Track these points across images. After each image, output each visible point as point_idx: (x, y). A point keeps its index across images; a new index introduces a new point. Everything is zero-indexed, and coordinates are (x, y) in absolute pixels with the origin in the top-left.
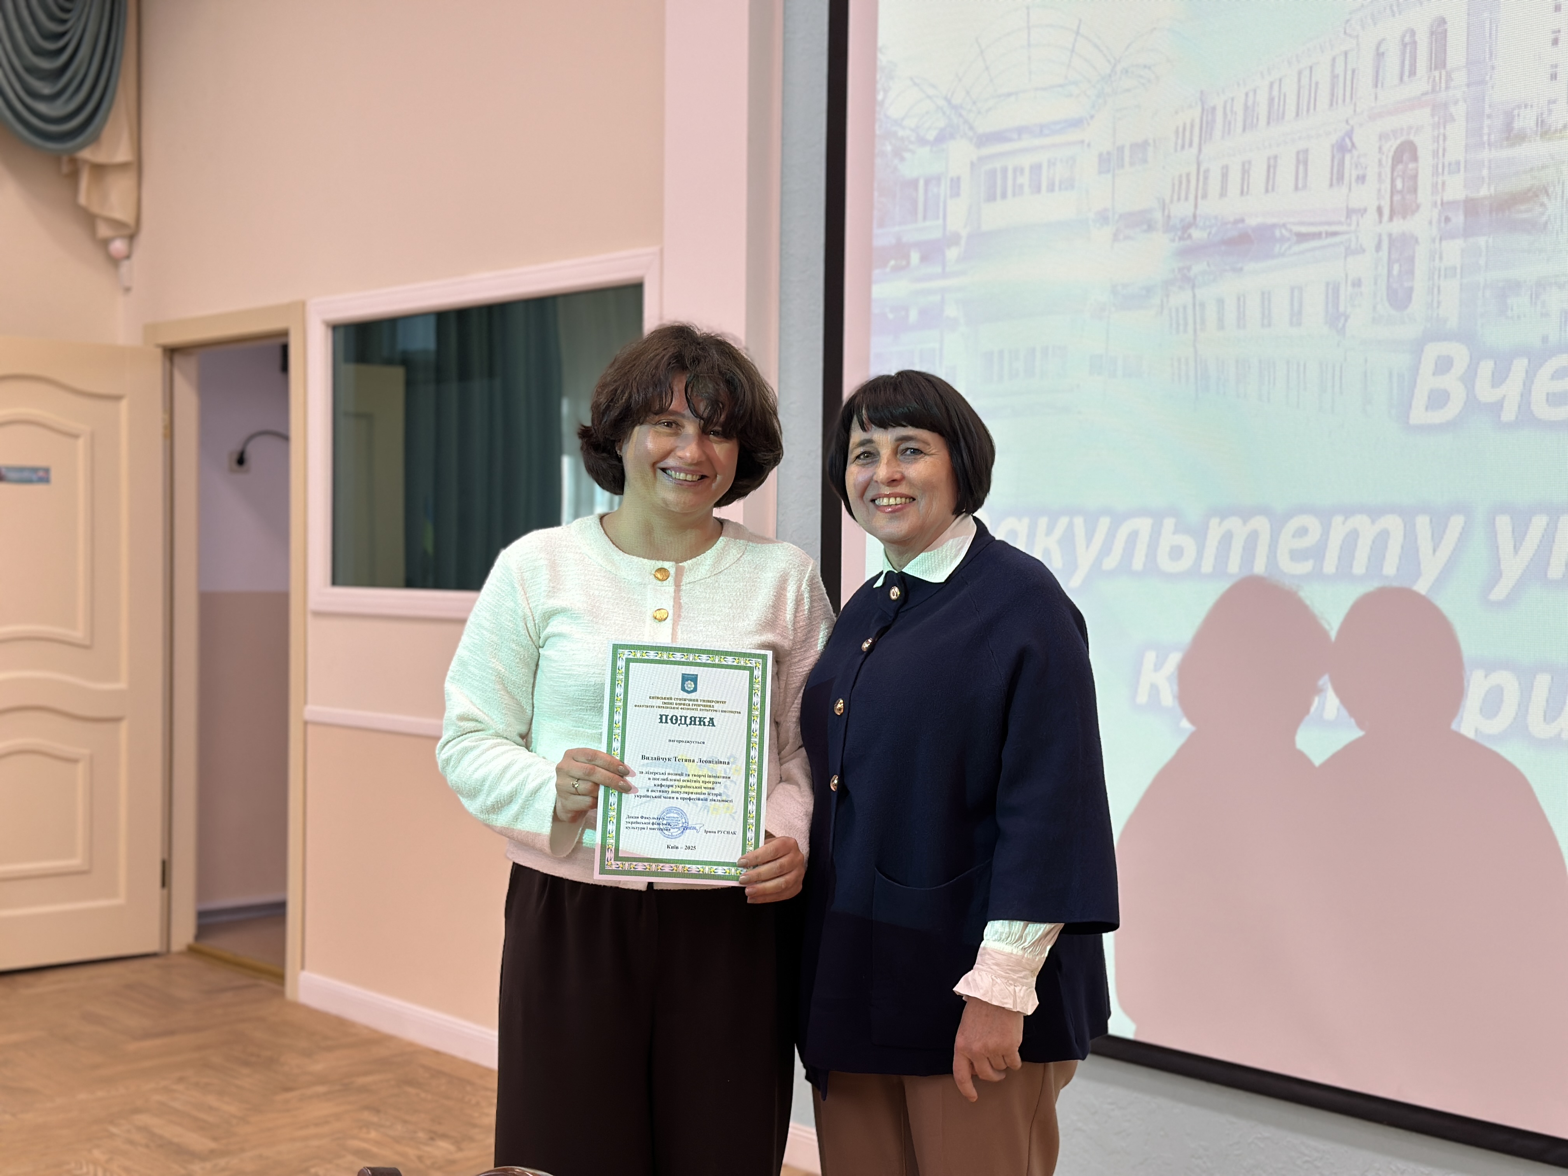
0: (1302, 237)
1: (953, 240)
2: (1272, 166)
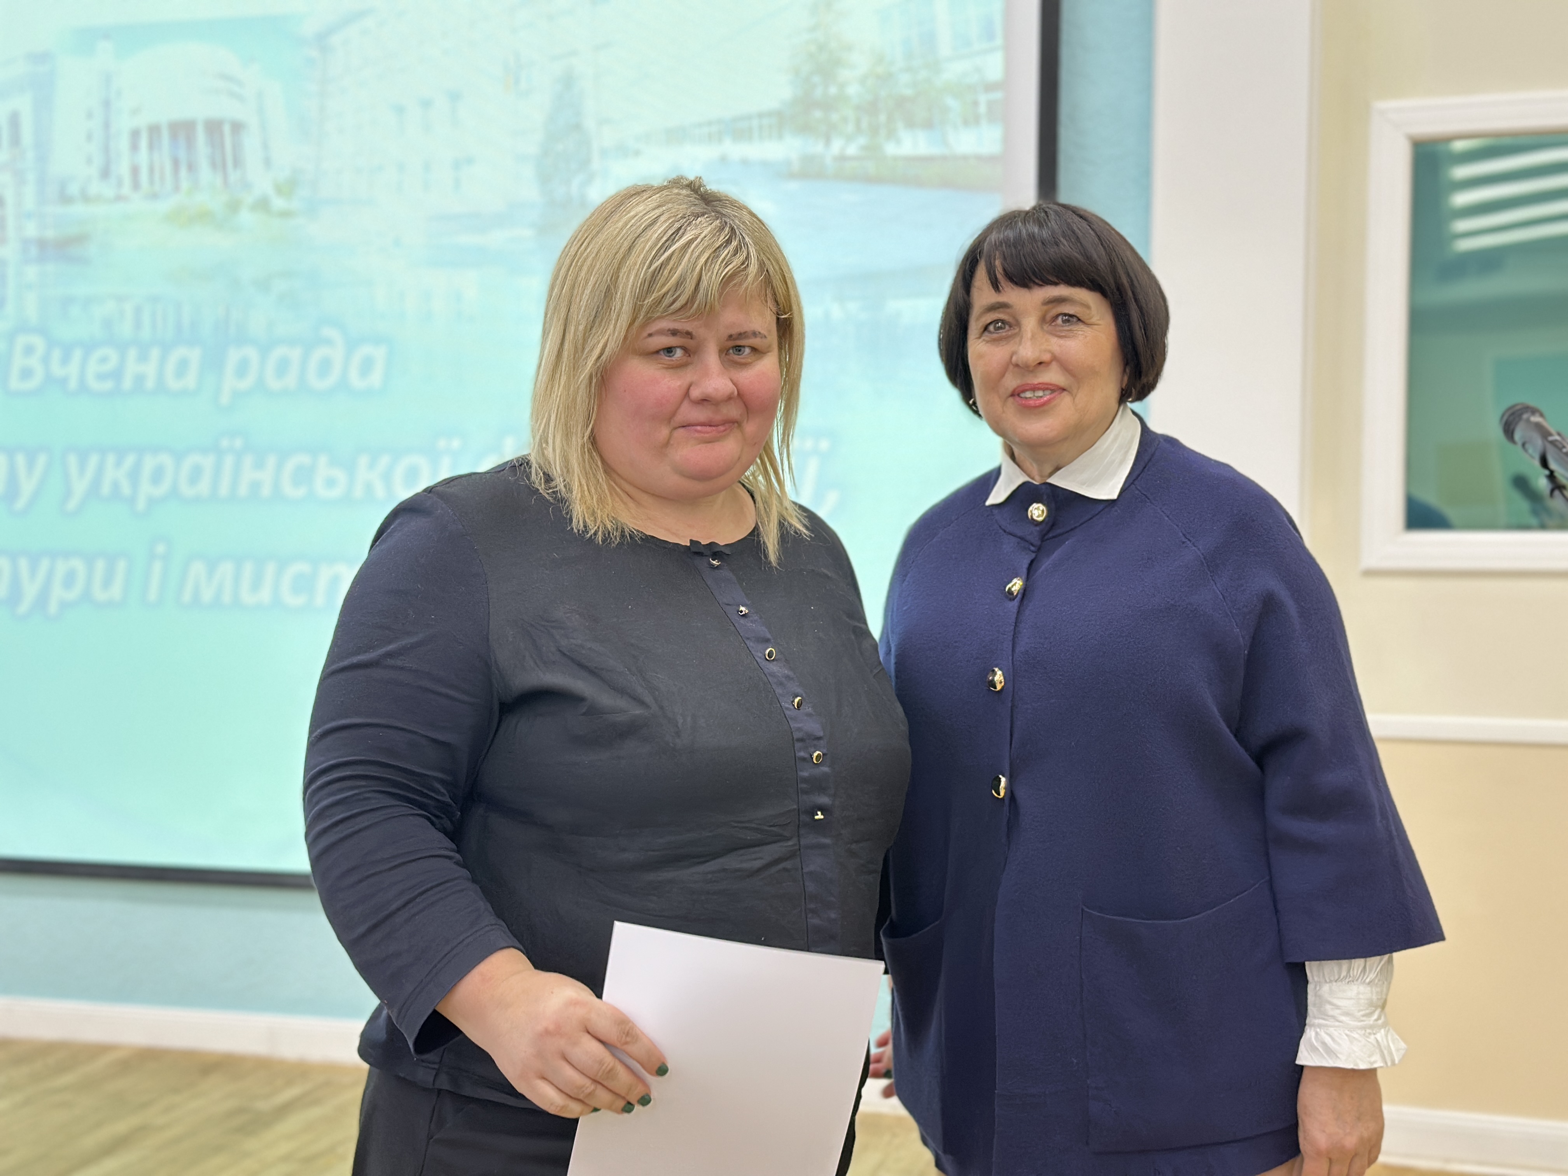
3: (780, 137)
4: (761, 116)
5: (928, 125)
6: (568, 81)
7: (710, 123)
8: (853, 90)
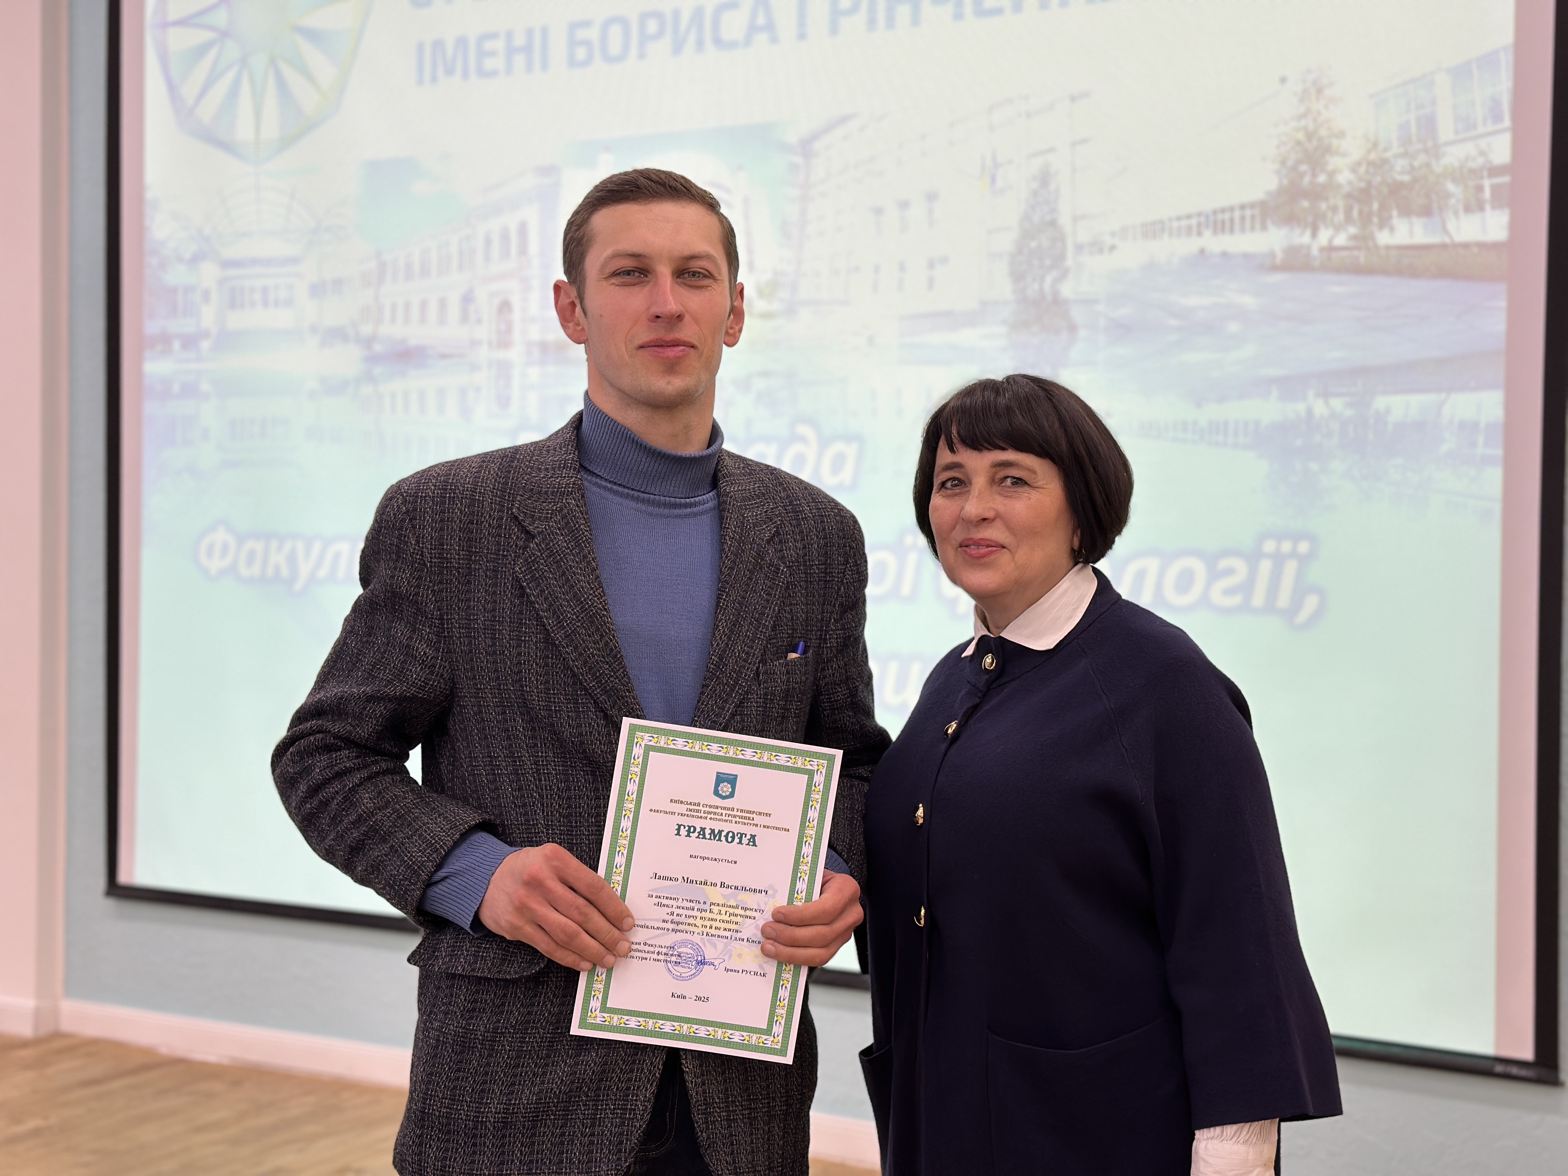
0: (444, 356)
1: (206, 334)
2: (424, 305)
3: (1264, 228)
4: (1243, 207)
5: (1426, 212)
6: (1045, 178)
7: (1189, 217)
8: (1344, 177)
